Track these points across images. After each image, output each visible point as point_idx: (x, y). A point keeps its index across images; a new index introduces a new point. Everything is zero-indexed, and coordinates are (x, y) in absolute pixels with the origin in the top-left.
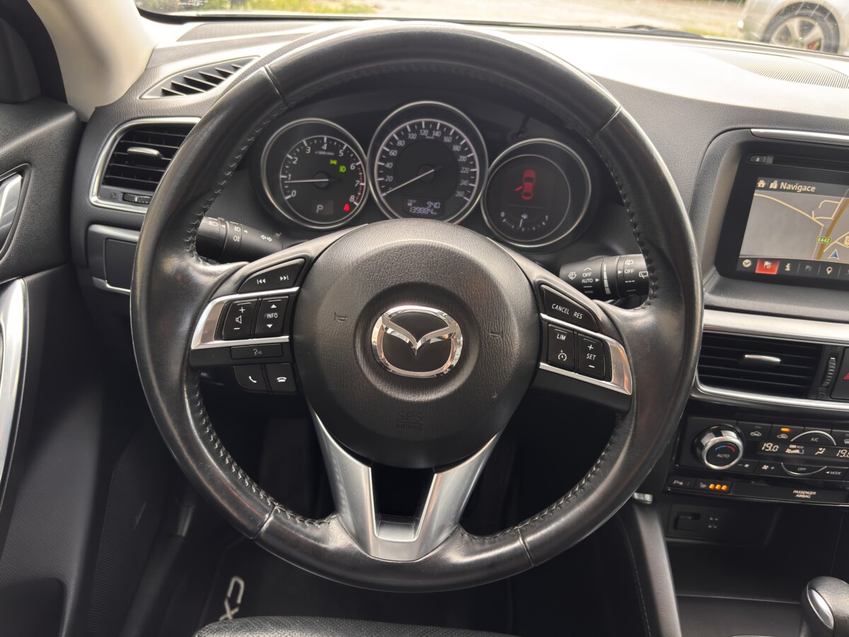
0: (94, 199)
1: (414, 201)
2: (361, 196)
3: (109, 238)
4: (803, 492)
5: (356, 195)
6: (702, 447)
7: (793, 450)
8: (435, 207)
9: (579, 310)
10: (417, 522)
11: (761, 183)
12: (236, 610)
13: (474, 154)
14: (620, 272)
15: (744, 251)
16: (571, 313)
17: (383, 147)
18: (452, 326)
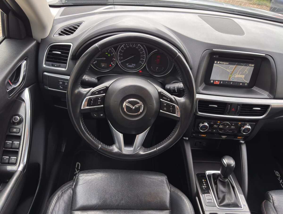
0: (44, 66)
1: (128, 64)
2: (114, 62)
3: (49, 76)
4: (224, 136)
6: (199, 126)
7: (221, 127)
8: (134, 65)
9: (169, 98)
10: (133, 146)
11: (216, 62)
13: (144, 51)
14: (179, 87)
15: (211, 78)
16: (167, 99)
17: (120, 49)
18: (141, 103)
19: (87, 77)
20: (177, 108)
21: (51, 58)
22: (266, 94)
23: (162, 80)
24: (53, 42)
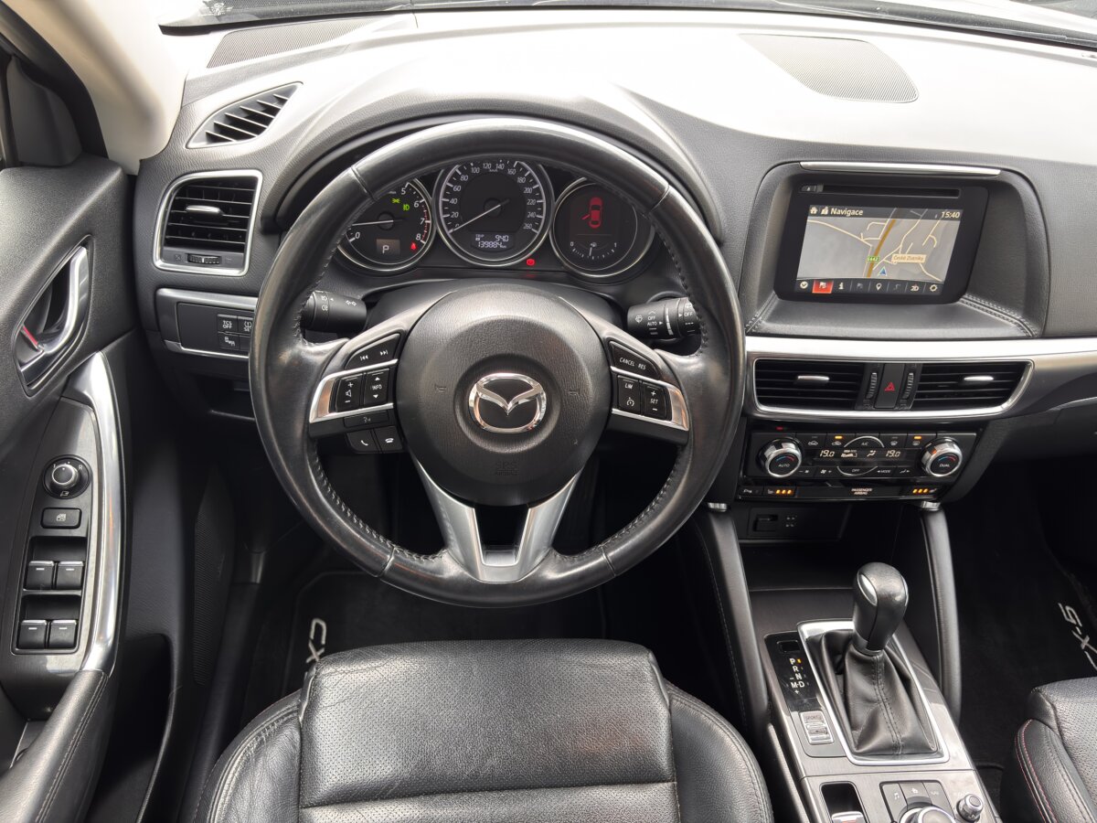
0: (159, 263)
1: (483, 236)
2: (427, 234)
3: (179, 302)
4: (861, 490)
5: (422, 233)
6: (765, 459)
7: (847, 454)
8: (504, 240)
9: (643, 362)
10: (517, 549)
11: (814, 210)
12: (322, 651)
13: (539, 185)
14: (680, 315)
15: (800, 275)
16: (636, 364)
17: (446, 183)
18: (536, 387)
19: (323, 297)
20: (676, 397)
21: (184, 232)
22: (1010, 321)
23: (612, 289)
24: (189, 170)
